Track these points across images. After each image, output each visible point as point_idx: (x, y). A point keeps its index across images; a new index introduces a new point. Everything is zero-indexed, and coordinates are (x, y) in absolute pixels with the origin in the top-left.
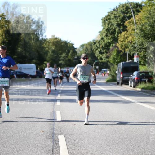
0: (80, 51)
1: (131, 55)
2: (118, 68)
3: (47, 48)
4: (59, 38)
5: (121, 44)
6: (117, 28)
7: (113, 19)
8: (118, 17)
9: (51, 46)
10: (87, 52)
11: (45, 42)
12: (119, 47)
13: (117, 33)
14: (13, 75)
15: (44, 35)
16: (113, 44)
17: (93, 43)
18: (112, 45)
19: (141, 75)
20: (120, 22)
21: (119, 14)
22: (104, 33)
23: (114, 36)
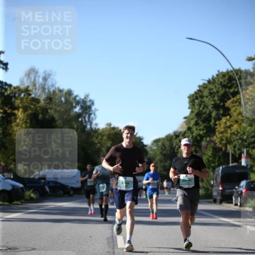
0: (152, 150)
1: (237, 156)
2: (215, 176)
3: (99, 145)
4: (118, 128)
5: (221, 137)
6: (213, 111)
7: (207, 97)
8: (216, 93)
9: (105, 140)
10: (165, 152)
11: (96, 135)
12: (216, 142)
13: (213, 120)
14: (44, 186)
15: (94, 122)
16: (206, 137)
17: (174, 137)
18: (206, 140)
19: (252, 186)
20: (218, 102)
21: (217, 88)
22: (192, 119)
23: (208, 125)
